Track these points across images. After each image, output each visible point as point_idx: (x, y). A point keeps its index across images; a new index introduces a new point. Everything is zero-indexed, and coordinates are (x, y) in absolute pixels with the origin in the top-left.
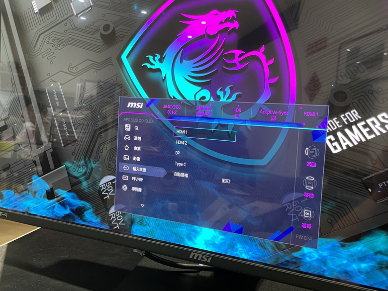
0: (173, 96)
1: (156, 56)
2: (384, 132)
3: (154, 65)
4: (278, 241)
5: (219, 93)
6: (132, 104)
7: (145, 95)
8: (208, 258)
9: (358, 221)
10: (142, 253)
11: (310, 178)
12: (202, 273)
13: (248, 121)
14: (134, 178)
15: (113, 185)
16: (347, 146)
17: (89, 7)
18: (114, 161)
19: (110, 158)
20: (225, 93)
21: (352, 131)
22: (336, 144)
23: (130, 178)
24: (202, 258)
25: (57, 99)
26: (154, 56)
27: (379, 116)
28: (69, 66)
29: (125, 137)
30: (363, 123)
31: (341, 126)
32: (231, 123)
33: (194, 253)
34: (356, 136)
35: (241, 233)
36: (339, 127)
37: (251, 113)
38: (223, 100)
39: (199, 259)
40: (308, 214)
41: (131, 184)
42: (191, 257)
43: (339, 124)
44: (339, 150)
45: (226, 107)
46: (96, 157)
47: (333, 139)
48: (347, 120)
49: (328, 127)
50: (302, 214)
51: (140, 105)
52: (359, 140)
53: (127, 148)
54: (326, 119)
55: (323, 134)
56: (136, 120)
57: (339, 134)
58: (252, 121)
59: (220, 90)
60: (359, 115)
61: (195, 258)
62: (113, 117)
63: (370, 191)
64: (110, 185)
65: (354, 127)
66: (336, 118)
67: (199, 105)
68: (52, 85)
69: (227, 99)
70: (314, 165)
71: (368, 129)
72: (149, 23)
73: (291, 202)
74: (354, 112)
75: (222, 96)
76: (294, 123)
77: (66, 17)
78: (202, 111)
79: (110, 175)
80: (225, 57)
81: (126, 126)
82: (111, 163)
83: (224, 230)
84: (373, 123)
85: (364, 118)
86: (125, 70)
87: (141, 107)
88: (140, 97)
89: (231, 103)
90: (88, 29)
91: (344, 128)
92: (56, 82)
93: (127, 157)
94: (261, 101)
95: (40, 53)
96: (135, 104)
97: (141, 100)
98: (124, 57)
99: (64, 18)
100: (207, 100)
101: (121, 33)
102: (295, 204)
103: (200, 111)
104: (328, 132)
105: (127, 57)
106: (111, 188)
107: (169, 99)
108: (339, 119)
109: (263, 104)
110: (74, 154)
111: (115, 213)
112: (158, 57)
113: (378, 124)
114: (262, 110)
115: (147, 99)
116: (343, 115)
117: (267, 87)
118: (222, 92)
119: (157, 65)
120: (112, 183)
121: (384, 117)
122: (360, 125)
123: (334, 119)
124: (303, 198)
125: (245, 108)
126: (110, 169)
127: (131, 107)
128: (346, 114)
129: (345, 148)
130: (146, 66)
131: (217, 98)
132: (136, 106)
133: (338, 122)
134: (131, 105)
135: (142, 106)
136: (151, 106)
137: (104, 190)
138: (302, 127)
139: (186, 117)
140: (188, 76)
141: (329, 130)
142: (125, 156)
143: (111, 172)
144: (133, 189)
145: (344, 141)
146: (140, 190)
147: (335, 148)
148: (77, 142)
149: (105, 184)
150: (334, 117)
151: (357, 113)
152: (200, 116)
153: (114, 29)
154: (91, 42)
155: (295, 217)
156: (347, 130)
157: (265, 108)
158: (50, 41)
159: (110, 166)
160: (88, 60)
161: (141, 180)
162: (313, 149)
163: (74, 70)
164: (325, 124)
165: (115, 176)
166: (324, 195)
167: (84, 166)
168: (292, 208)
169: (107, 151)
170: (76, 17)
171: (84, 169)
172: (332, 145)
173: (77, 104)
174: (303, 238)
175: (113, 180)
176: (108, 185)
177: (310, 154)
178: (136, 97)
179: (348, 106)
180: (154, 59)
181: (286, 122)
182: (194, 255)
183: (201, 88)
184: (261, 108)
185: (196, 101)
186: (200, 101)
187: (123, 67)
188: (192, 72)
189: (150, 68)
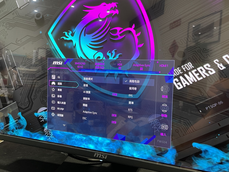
0: (81, 57)
1: (69, 32)
2: (208, 75)
3: (68, 37)
4: (147, 144)
5: (108, 54)
6: (56, 62)
7: (63, 57)
8: (105, 156)
9: (194, 130)
10: (66, 154)
11: (165, 105)
12: (104, 165)
13: (126, 71)
14: (58, 109)
16: (186, 85)
17: (27, 3)
18: (46, 98)
19: (43, 96)
20: (112, 54)
21: (189, 75)
22: (179, 84)
23: (56, 108)
24: (101, 156)
25: (9, 61)
26: (68, 32)
27: (205, 66)
28: (17, 40)
29: (52, 83)
30: (195, 70)
31: (182, 73)
32: (116, 73)
33: (96, 153)
34: (191, 78)
35: (124, 140)
37: (128, 66)
38: (111, 58)
39: (100, 157)
40: (164, 127)
41: (57, 112)
42: (95, 156)
44: (181, 87)
45: (113, 62)
46: (35, 96)
47: (177, 81)
48: (186, 69)
49: (174, 73)
50: (161, 127)
51: (60, 63)
52: (193, 81)
53: (53, 90)
54: (173, 68)
55: (171, 78)
56: (58, 72)
57: (181, 78)
58: (128, 71)
59: (109, 53)
60: (193, 65)
61: (97, 156)
62: (44, 71)
63: (201, 112)
65: (190, 73)
67: (96, 62)
68: (6, 52)
69: (113, 58)
71: (198, 74)
72: (64, 11)
73: (153, 120)
75: (110, 56)
76: (154, 72)
77: (13, 9)
78: (99, 66)
79: (44, 107)
81: (52, 76)
82: (44, 99)
83: (115, 138)
84: (201, 70)
85: (196, 68)
86: (50, 42)
87: (61, 64)
88: (60, 58)
89: (116, 60)
90: (27, 17)
91: (184, 74)
92: (9, 50)
93: (54, 95)
94: (134, 58)
96: (57, 62)
97: (61, 60)
98: (49, 33)
99: (12, 10)
100: (101, 58)
101: (47, 18)
102: (156, 121)
103: (97, 66)
104: (174, 76)
105: (52, 33)
106: (45, 115)
107: (78, 59)
108: (181, 68)
109: (135, 60)
110: (21, 94)
111: (47, 130)
112: (70, 33)
113: (204, 71)
114: (135, 64)
116: (183, 66)
117: (137, 50)
118: (110, 53)
119: (70, 38)
121: (207, 67)
122: (193, 71)
123: (178, 69)
124: (161, 117)
125: (124, 63)
126: (43, 103)
127: (55, 64)
128: (185, 65)
129: (185, 86)
130: (63, 38)
131: (107, 57)
132: (58, 63)
133: (180, 70)
134: (55, 63)
135: (62, 63)
136: (67, 63)
137: (40, 116)
138: (159, 74)
139: (89, 69)
140: (89, 44)
141: (175, 75)
142: (52, 95)
143: (44, 105)
144: (58, 115)
145: (184, 82)
146: (62, 115)
147: (179, 86)
148: (23, 87)
149: (41, 112)
150: (178, 67)
151: (191, 64)
152: (98, 69)
153: (43, 16)
154: (30, 24)
155: (156, 129)
156: (186, 75)
157: (136, 63)
158: (4, 25)
159: (43, 101)
160: (27, 35)
161: (63, 109)
162: (166, 87)
163: (19, 42)
164: (172, 71)
165: (47, 107)
166: (173, 115)
167: (28, 102)
168: (154, 124)
169: (41, 92)
170: (20, 9)
171: (28, 104)
172: (177, 84)
173: (22, 63)
174: (162, 142)
175: (46, 110)
176: (43, 113)
177: (164, 90)
178: (58, 58)
179: (186, 60)
180: (68, 34)
181: (149, 71)
182: (97, 155)
183: (97, 51)
184: (134, 63)
185: (94, 60)
186: (97, 60)
187: (49, 39)
188: (91, 41)
189: (66, 40)
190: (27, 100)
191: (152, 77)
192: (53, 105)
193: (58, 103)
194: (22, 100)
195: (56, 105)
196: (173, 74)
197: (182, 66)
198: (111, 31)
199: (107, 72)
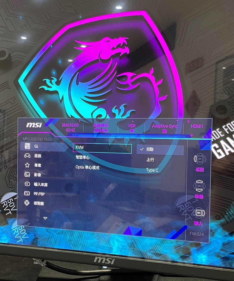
0: (71, 115)
1: (53, 79)
3: (51, 87)
4: (174, 239)
5: (114, 111)
6: (31, 124)
7: (43, 116)
8: (111, 261)
10: (43, 264)
11: (199, 181)
14: (36, 193)
15: (15, 201)
16: (230, 152)
18: (15, 179)
19: (11, 176)
20: (120, 111)
21: (232, 138)
22: (220, 151)
23: (32, 193)
24: (106, 261)
26: (51, 79)
29: (25, 155)
31: (224, 135)
32: (127, 138)
33: (98, 257)
35: (141, 235)
36: (222, 136)
37: (145, 127)
38: (118, 117)
39: (103, 262)
40: (199, 213)
41: (32, 198)
42: (95, 261)
43: (222, 134)
44: (223, 155)
45: (121, 123)
47: (217, 147)
48: (228, 130)
49: (212, 137)
50: (194, 213)
51: (39, 125)
53: (27, 165)
54: (210, 129)
55: (208, 143)
56: (35, 138)
57: (222, 142)
58: (146, 134)
59: (116, 109)
61: (99, 262)
62: (12, 137)
64: (12, 202)
66: (219, 129)
67: (96, 123)
69: (123, 116)
70: (202, 170)
72: (44, 49)
73: (183, 204)
75: (117, 113)
76: (182, 135)
78: (100, 128)
79: (12, 191)
82: (11, 180)
83: (125, 233)
86: (23, 93)
87: (40, 127)
88: (38, 117)
89: (126, 119)
91: (227, 137)
93: (28, 174)
94: (153, 117)
96: (34, 124)
97: (40, 120)
98: (21, 81)
100: (103, 117)
101: (17, 59)
102: (187, 205)
103: (97, 128)
104: (212, 141)
105: (24, 81)
106: (13, 204)
107: (67, 118)
108: (221, 129)
109: (155, 119)
111: (18, 227)
112: (55, 80)
114: (155, 124)
115: (46, 118)
116: (225, 126)
117: (158, 105)
118: (117, 110)
119: (54, 88)
120: (13, 199)
123: (217, 130)
124: (194, 199)
125: (139, 123)
126: (11, 186)
127: (30, 127)
128: (227, 125)
129: (228, 154)
130: (43, 89)
131: (113, 115)
132: (35, 126)
133: (221, 132)
134: (29, 125)
135: (40, 125)
136: (49, 125)
137: (5, 206)
138: (190, 137)
139: (84, 134)
140: (85, 96)
141: (213, 139)
142: (25, 173)
143: (12, 189)
144: (35, 203)
145: (227, 148)
146: (42, 204)
147: (219, 154)
149: (7, 200)
150: (217, 128)
152: (98, 132)
153: (10, 55)
155: (188, 217)
156: (229, 139)
157: (157, 123)
159: (10, 184)
161: (43, 194)
164: (209, 134)
165: (16, 192)
169: (7, 169)
172: (217, 152)
174: (196, 234)
175: (15, 196)
176: (9, 201)
177: (198, 160)
178: (34, 118)
179: (228, 118)
180: (51, 82)
181: (175, 134)
182: (98, 259)
183: (97, 107)
184: (153, 123)
185: (93, 119)
186: (97, 119)
187: (21, 90)
188: (88, 93)
189: (48, 91)
191: (180, 143)
192: (27, 189)
193: (36, 184)
195: (32, 189)
197: (223, 127)
198: (118, 78)
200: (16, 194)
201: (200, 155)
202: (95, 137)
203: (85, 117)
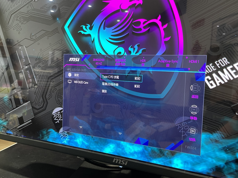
0: (99, 53)
1: (87, 25)
3: (86, 31)
4: (173, 150)
5: (130, 49)
6: (72, 58)
8: (125, 162)
10: (82, 159)
11: (194, 106)
12: (123, 171)
15: (61, 114)
16: (220, 83)
18: (61, 98)
19: (59, 95)
20: (134, 49)
21: (223, 72)
22: (212, 82)
24: (121, 162)
25: (23, 57)
26: (86, 26)
28: (31, 35)
29: (68, 81)
30: (231, 67)
31: (216, 69)
32: (139, 70)
34: (226, 76)
35: (147, 145)
36: (214, 70)
37: (152, 62)
38: (133, 54)
39: (119, 163)
40: (193, 131)
42: (114, 161)
44: (215, 86)
45: (135, 59)
46: (50, 96)
47: (210, 79)
48: (220, 65)
49: (206, 70)
50: (189, 131)
51: (77, 59)
54: (205, 64)
55: (203, 75)
56: (75, 69)
57: (214, 75)
58: (153, 68)
59: (131, 48)
60: (228, 61)
61: (117, 162)
62: (60, 68)
63: (237, 114)
64: (59, 114)
65: (225, 70)
66: (212, 64)
67: (117, 58)
68: (20, 48)
69: (136, 53)
70: (197, 97)
71: (234, 71)
72: (82, 3)
73: (181, 123)
74: (225, 59)
75: (132, 51)
76: (182, 68)
77: (28, 2)
78: (119, 62)
79: (59, 107)
80: (133, 24)
82: (59, 99)
83: (136, 143)
85: (232, 63)
86: (67, 36)
88: (77, 54)
89: (139, 56)
90: (42, 9)
91: (218, 71)
92: (23, 46)
94: (159, 54)
95: (12, 27)
96: (74, 58)
97: (78, 56)
98: (66, 27)
99: (26, 3)
100: (122, 54)
101: (64, 11)
102: (184, 124)
103: (117, 62)
104: (206, 73)
105: (68, 27)
106: (60, 116)
107: (96, 54)
108: (214, 65)
109: (161, 56)
110: (35, 93)
111: (63, 132)
112: (89, 26)
114: (160, 60)
115: (82, 55)
116: (217, 62)
117: (163, 44)
119: (88, 32)
120: (60, 112)
122: (229, 68)
123: (210, 65)
124: (189, 120)
125: (148, 59)
126: (59, 103)
127: (72, 61)
128: (219, 61)
129: (218, 85)
131: (129, 53)
132: (75, 60)
133: (214, 67)
134: (71, 59)
135: (79, 60)
136: (85, 60)
137: (55, 117)
138: (188, 70)
139: (108, 66)
140: (109, 38)
141: (207, 72)
143: (60, 105)
145: (218, 80)
147: (211, 85)
148: (37, 86)
149: (56, 113)
150: (210, 63)
151: (226, 60)
152: (118, 66)
153: (59, 8)
155: (184, 133)
156: (220, 72)
157: (162, 59)
158: (18, 19)
159: (59, 101)
160: (43, 30)
162: (196, 86)
163: (34, 38)
164: (204, 68)
166: (205, 118)
167: (42, 102)
168: (182, 128)
169: (57, 90)
170: (34, 2)
171: (43, 104)
172: (209, 83)
173: (36, 60)
174: (190, 148)
175: (61, 110)
176: (58, 114)
177: (194, 89)
178: (74, 54)
179: (220, 55)
180: (86, 28)
181: (176, 67)
182: (116, 160)
183: (118, 46)
184: (159, 59)
185: (115, 56)
186: (117, 55)
187: (66, 34)
188: (111, 35)
189: (84, 34)
190: (41, 99)
194: (36, 100)
196: (204, 71)
198: (134, 24)
199: (128, 69)
200: (62, 109)
201: (196, 85)
202: (116, 69)
203: (109, 54)
